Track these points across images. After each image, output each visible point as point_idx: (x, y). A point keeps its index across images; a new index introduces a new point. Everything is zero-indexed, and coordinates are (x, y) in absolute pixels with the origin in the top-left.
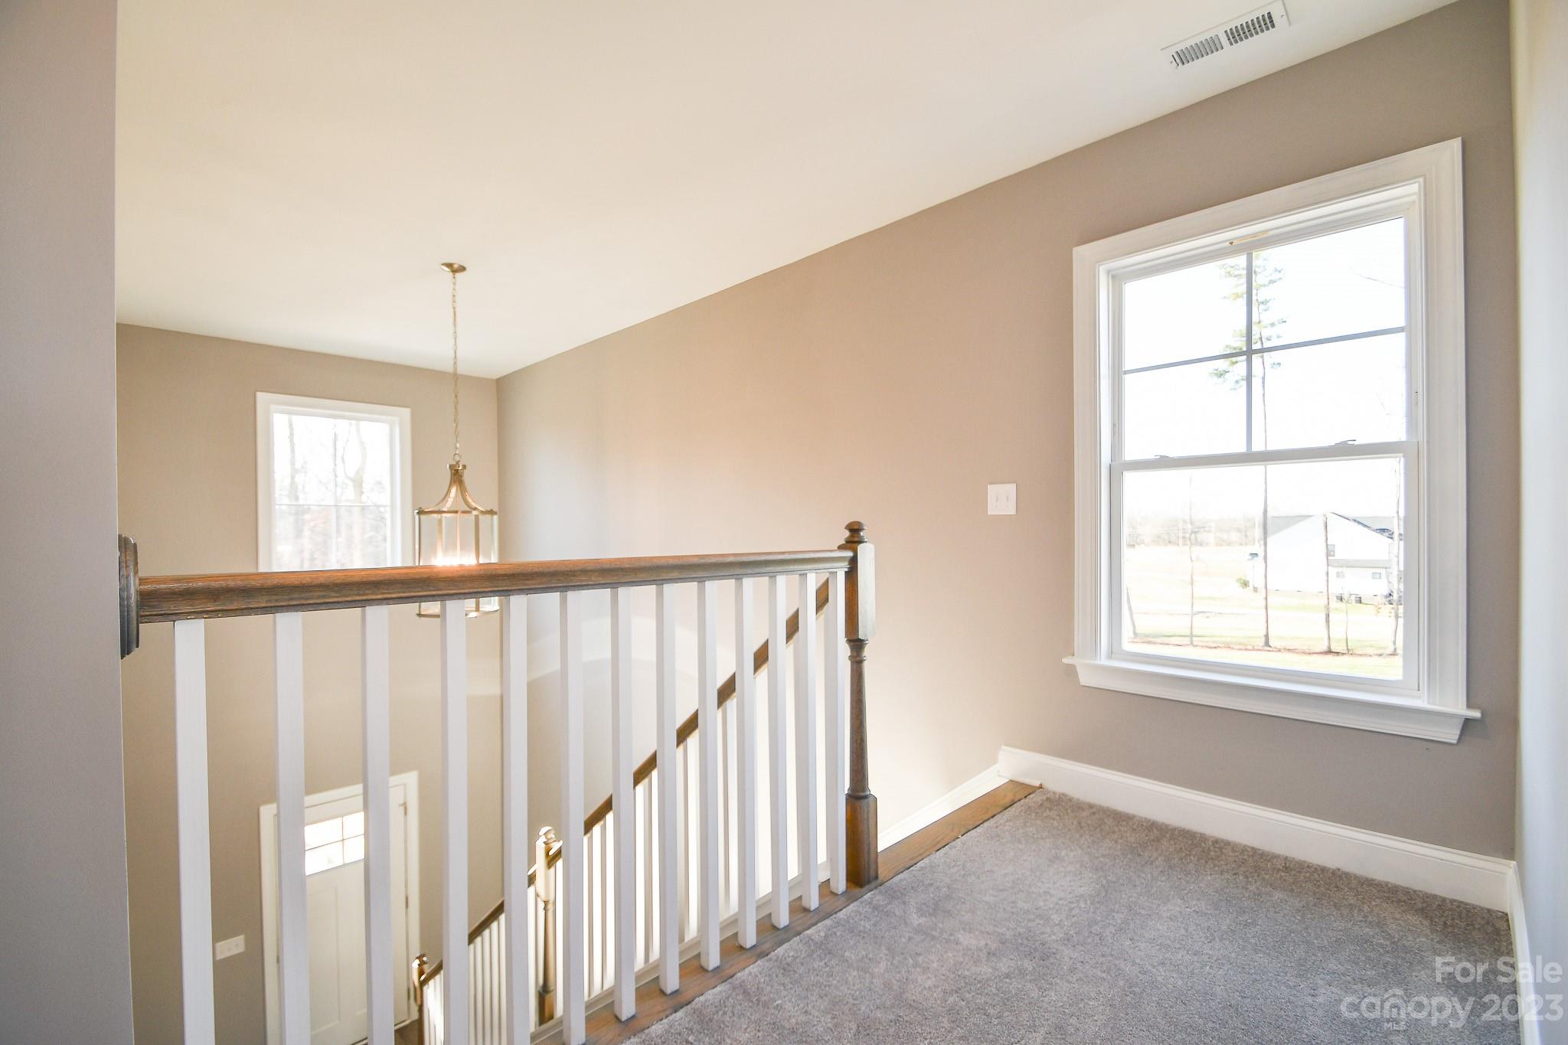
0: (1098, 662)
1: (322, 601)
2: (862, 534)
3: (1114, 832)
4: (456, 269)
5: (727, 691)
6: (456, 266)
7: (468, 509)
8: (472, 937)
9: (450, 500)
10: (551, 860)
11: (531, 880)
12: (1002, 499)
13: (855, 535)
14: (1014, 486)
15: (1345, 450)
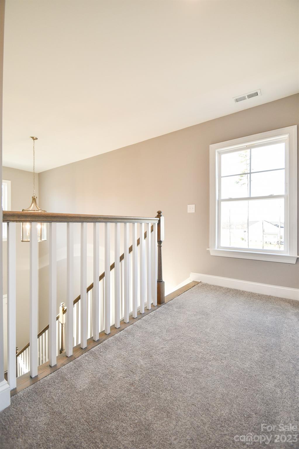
0: (215, 249)
1: (42, 220)
2: (161, 214)
3: (219, 290)
4: (34, 139)
5: (122, 258)
6: (34, 138)
7: (38, 210)
8: (39, 336)
9: (32, 207)
10: (64, 311)
11: (58, 318)
12: (191, 209)
13: (159, 215)
14: (194, 205)
15: (271, 197)
